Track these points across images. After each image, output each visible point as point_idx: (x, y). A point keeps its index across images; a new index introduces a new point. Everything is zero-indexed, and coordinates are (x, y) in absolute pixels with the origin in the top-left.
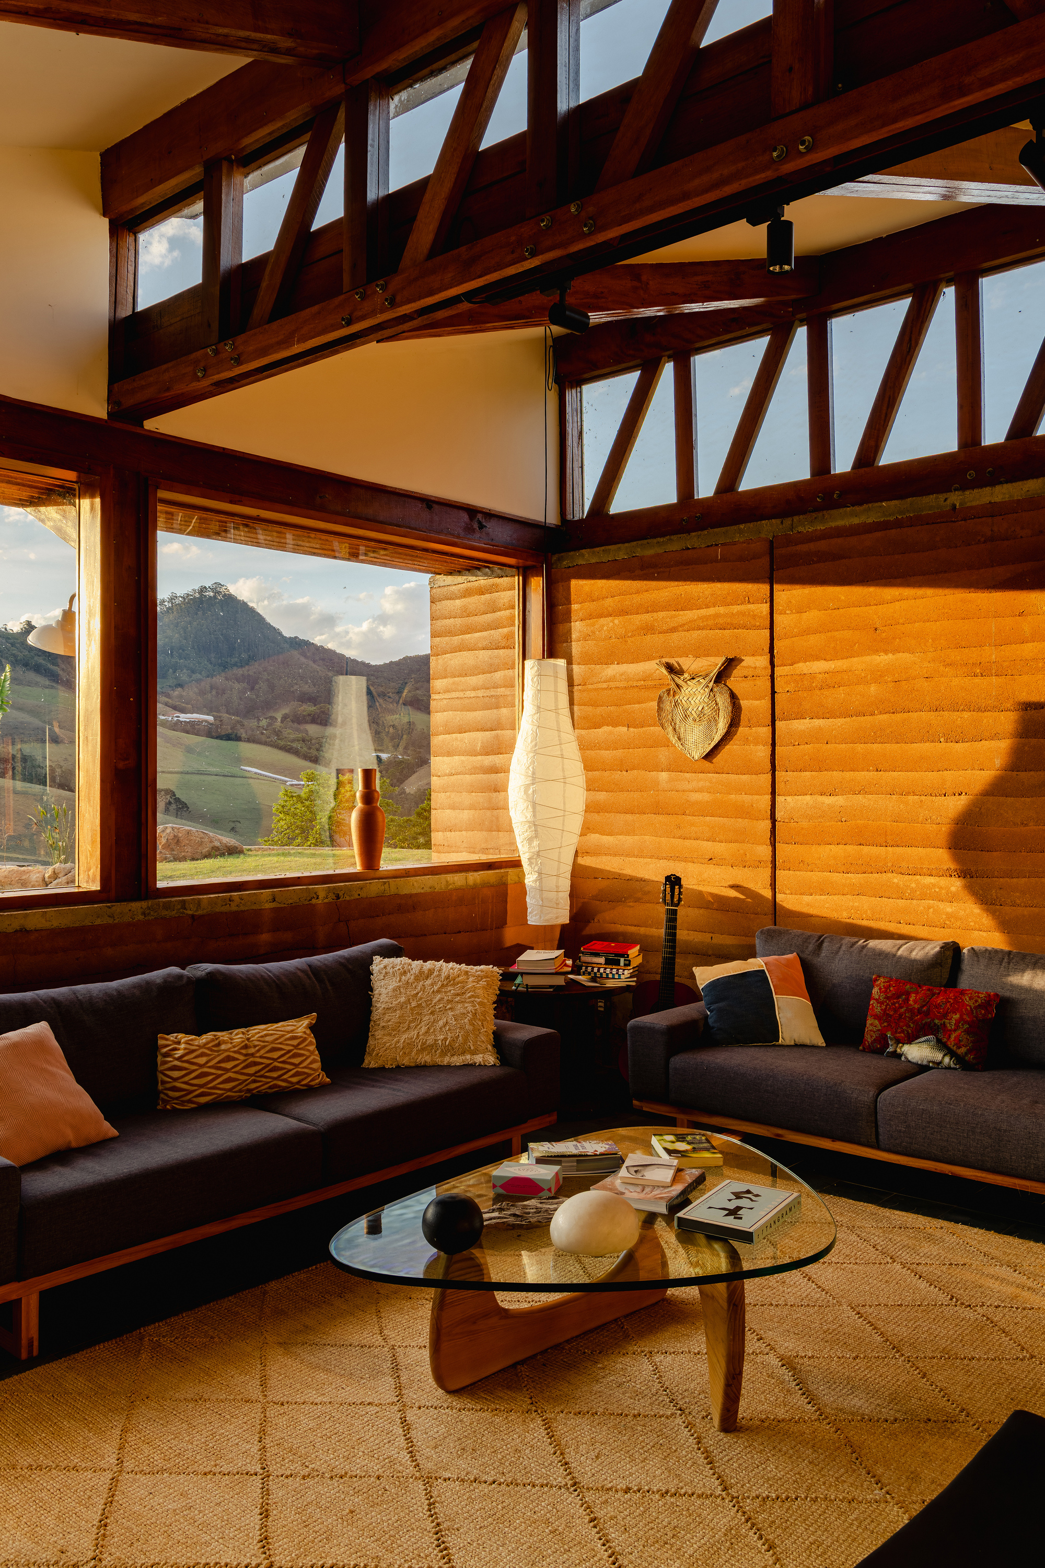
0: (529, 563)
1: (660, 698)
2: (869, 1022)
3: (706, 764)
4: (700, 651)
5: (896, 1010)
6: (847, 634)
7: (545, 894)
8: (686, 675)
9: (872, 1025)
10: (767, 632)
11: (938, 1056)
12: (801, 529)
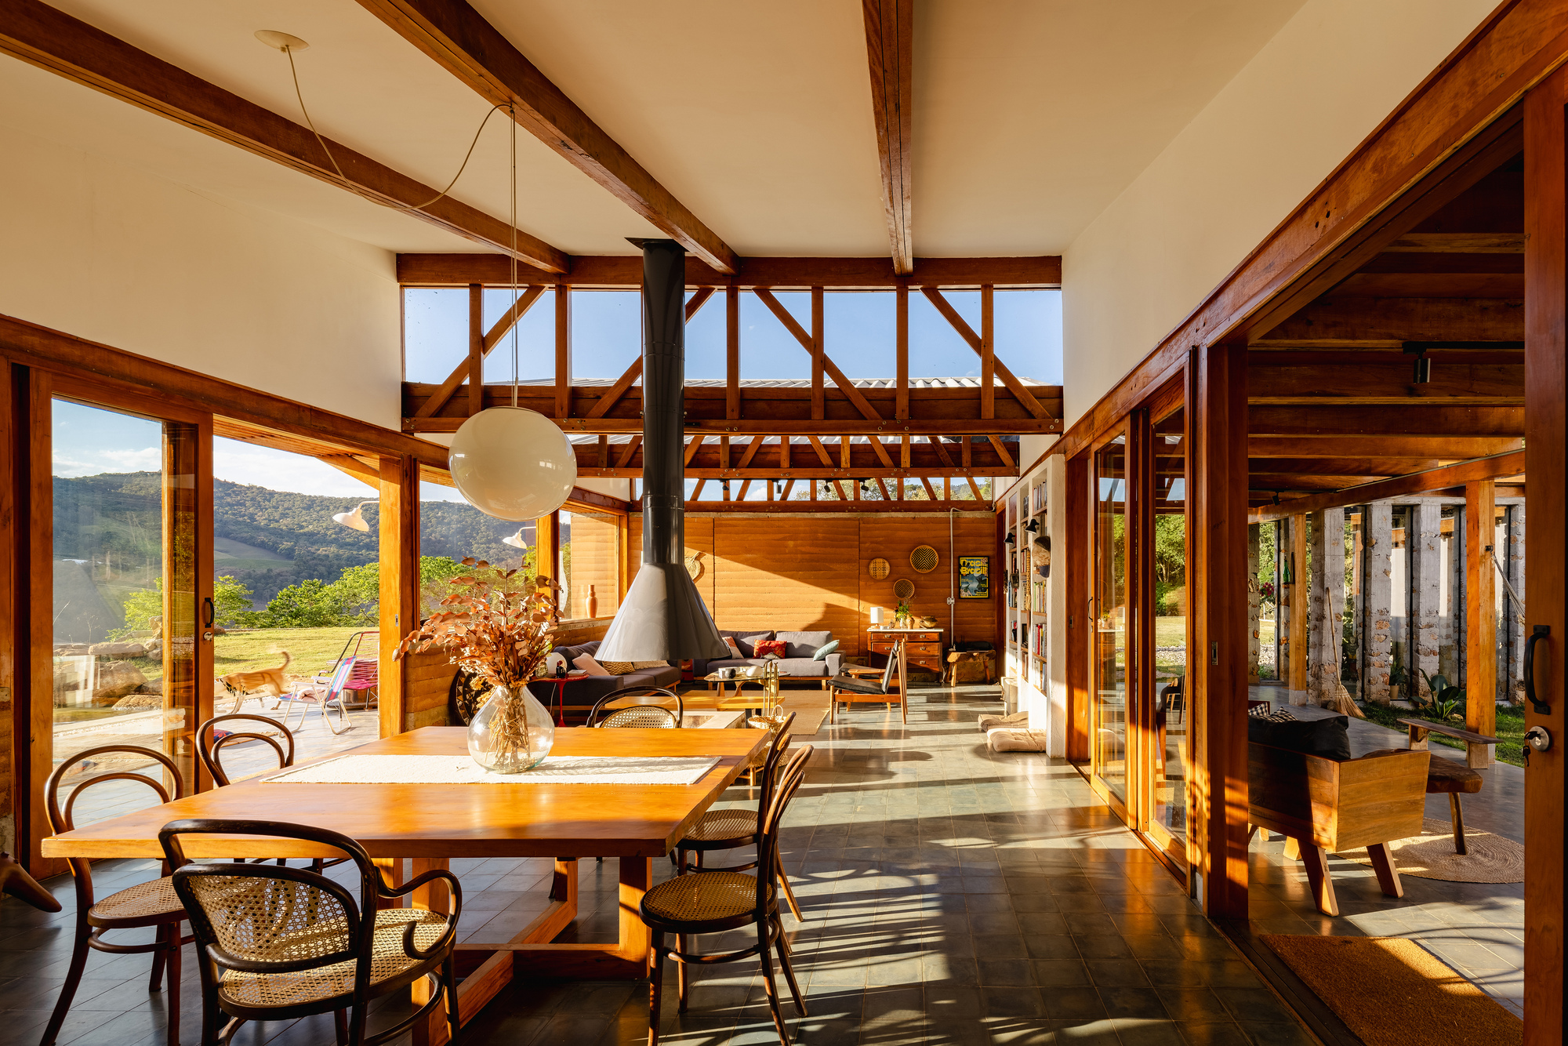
0: (621, 515)
5: (762, 647)
6: (737, 548)
10: (712, 545)
12: (723, 516)
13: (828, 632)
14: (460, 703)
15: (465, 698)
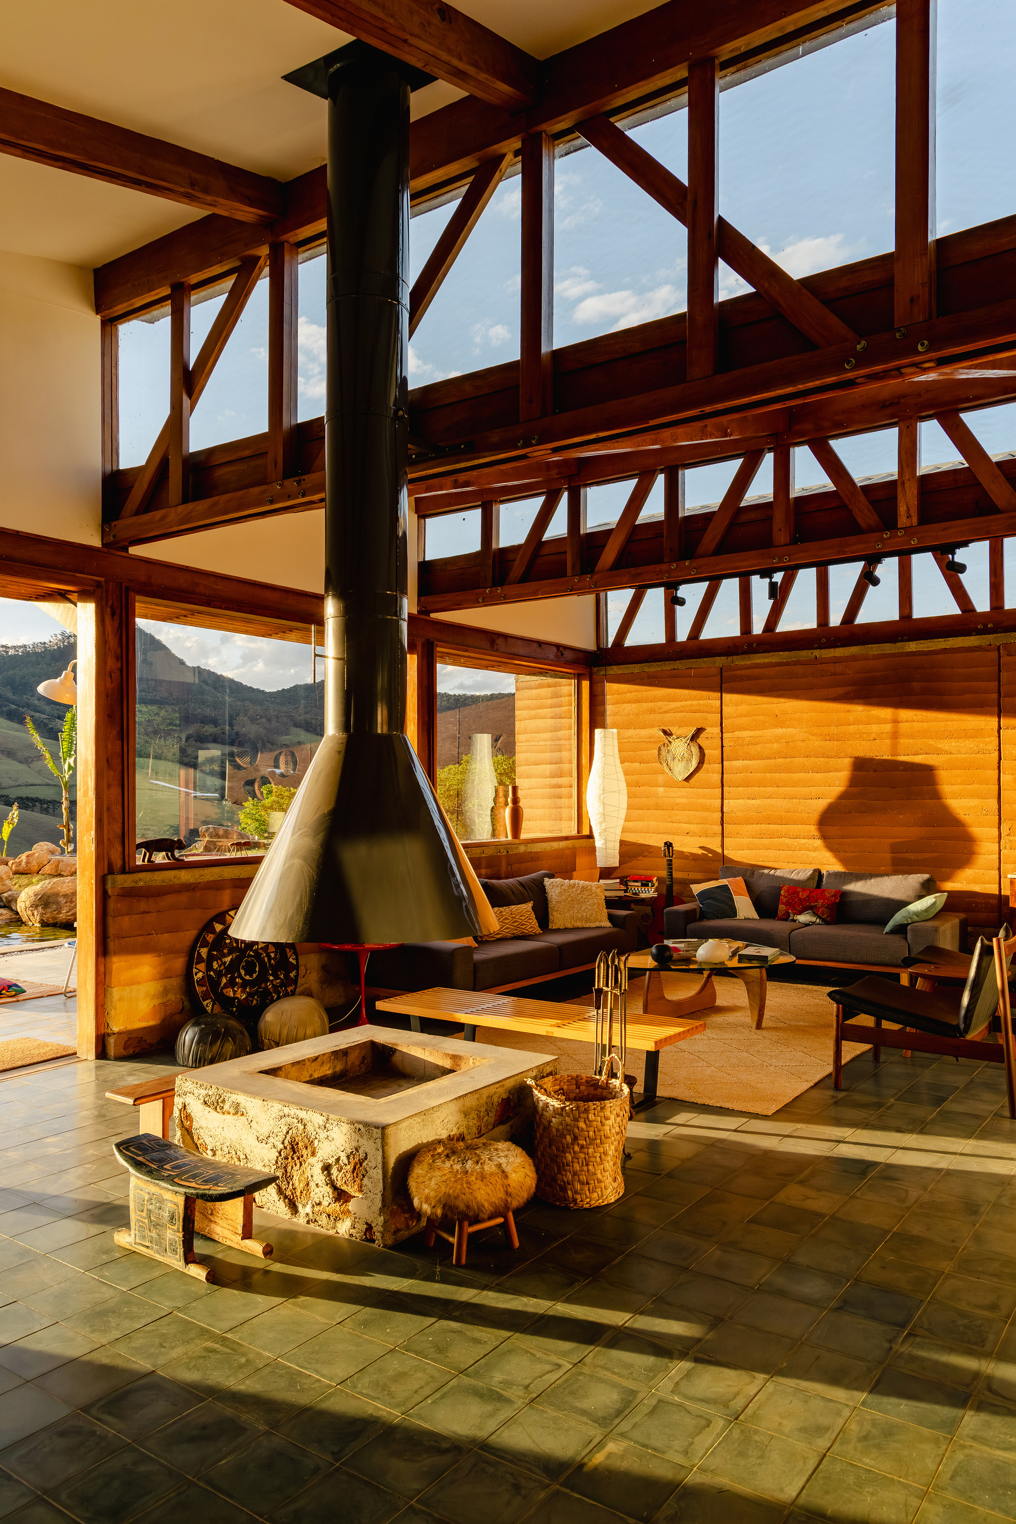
0: (580, 672)
1: (660, 748)
2: (780, 906)
3: (686, 783)
4: (682, 724)
5: (793, 900)
6: (761, 718)
7: (609, 851)
8: (674, 736)
9: (782, 907)
10: (719, 715)
11: (814, 919)
12: (737, 663)
13: (926, 876)
14: (200, 975)
15: (209, 967)
